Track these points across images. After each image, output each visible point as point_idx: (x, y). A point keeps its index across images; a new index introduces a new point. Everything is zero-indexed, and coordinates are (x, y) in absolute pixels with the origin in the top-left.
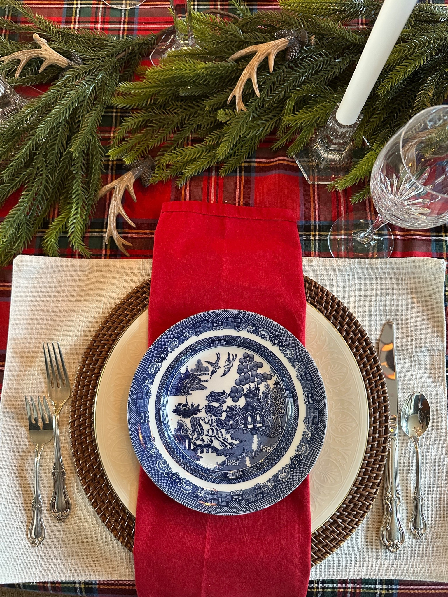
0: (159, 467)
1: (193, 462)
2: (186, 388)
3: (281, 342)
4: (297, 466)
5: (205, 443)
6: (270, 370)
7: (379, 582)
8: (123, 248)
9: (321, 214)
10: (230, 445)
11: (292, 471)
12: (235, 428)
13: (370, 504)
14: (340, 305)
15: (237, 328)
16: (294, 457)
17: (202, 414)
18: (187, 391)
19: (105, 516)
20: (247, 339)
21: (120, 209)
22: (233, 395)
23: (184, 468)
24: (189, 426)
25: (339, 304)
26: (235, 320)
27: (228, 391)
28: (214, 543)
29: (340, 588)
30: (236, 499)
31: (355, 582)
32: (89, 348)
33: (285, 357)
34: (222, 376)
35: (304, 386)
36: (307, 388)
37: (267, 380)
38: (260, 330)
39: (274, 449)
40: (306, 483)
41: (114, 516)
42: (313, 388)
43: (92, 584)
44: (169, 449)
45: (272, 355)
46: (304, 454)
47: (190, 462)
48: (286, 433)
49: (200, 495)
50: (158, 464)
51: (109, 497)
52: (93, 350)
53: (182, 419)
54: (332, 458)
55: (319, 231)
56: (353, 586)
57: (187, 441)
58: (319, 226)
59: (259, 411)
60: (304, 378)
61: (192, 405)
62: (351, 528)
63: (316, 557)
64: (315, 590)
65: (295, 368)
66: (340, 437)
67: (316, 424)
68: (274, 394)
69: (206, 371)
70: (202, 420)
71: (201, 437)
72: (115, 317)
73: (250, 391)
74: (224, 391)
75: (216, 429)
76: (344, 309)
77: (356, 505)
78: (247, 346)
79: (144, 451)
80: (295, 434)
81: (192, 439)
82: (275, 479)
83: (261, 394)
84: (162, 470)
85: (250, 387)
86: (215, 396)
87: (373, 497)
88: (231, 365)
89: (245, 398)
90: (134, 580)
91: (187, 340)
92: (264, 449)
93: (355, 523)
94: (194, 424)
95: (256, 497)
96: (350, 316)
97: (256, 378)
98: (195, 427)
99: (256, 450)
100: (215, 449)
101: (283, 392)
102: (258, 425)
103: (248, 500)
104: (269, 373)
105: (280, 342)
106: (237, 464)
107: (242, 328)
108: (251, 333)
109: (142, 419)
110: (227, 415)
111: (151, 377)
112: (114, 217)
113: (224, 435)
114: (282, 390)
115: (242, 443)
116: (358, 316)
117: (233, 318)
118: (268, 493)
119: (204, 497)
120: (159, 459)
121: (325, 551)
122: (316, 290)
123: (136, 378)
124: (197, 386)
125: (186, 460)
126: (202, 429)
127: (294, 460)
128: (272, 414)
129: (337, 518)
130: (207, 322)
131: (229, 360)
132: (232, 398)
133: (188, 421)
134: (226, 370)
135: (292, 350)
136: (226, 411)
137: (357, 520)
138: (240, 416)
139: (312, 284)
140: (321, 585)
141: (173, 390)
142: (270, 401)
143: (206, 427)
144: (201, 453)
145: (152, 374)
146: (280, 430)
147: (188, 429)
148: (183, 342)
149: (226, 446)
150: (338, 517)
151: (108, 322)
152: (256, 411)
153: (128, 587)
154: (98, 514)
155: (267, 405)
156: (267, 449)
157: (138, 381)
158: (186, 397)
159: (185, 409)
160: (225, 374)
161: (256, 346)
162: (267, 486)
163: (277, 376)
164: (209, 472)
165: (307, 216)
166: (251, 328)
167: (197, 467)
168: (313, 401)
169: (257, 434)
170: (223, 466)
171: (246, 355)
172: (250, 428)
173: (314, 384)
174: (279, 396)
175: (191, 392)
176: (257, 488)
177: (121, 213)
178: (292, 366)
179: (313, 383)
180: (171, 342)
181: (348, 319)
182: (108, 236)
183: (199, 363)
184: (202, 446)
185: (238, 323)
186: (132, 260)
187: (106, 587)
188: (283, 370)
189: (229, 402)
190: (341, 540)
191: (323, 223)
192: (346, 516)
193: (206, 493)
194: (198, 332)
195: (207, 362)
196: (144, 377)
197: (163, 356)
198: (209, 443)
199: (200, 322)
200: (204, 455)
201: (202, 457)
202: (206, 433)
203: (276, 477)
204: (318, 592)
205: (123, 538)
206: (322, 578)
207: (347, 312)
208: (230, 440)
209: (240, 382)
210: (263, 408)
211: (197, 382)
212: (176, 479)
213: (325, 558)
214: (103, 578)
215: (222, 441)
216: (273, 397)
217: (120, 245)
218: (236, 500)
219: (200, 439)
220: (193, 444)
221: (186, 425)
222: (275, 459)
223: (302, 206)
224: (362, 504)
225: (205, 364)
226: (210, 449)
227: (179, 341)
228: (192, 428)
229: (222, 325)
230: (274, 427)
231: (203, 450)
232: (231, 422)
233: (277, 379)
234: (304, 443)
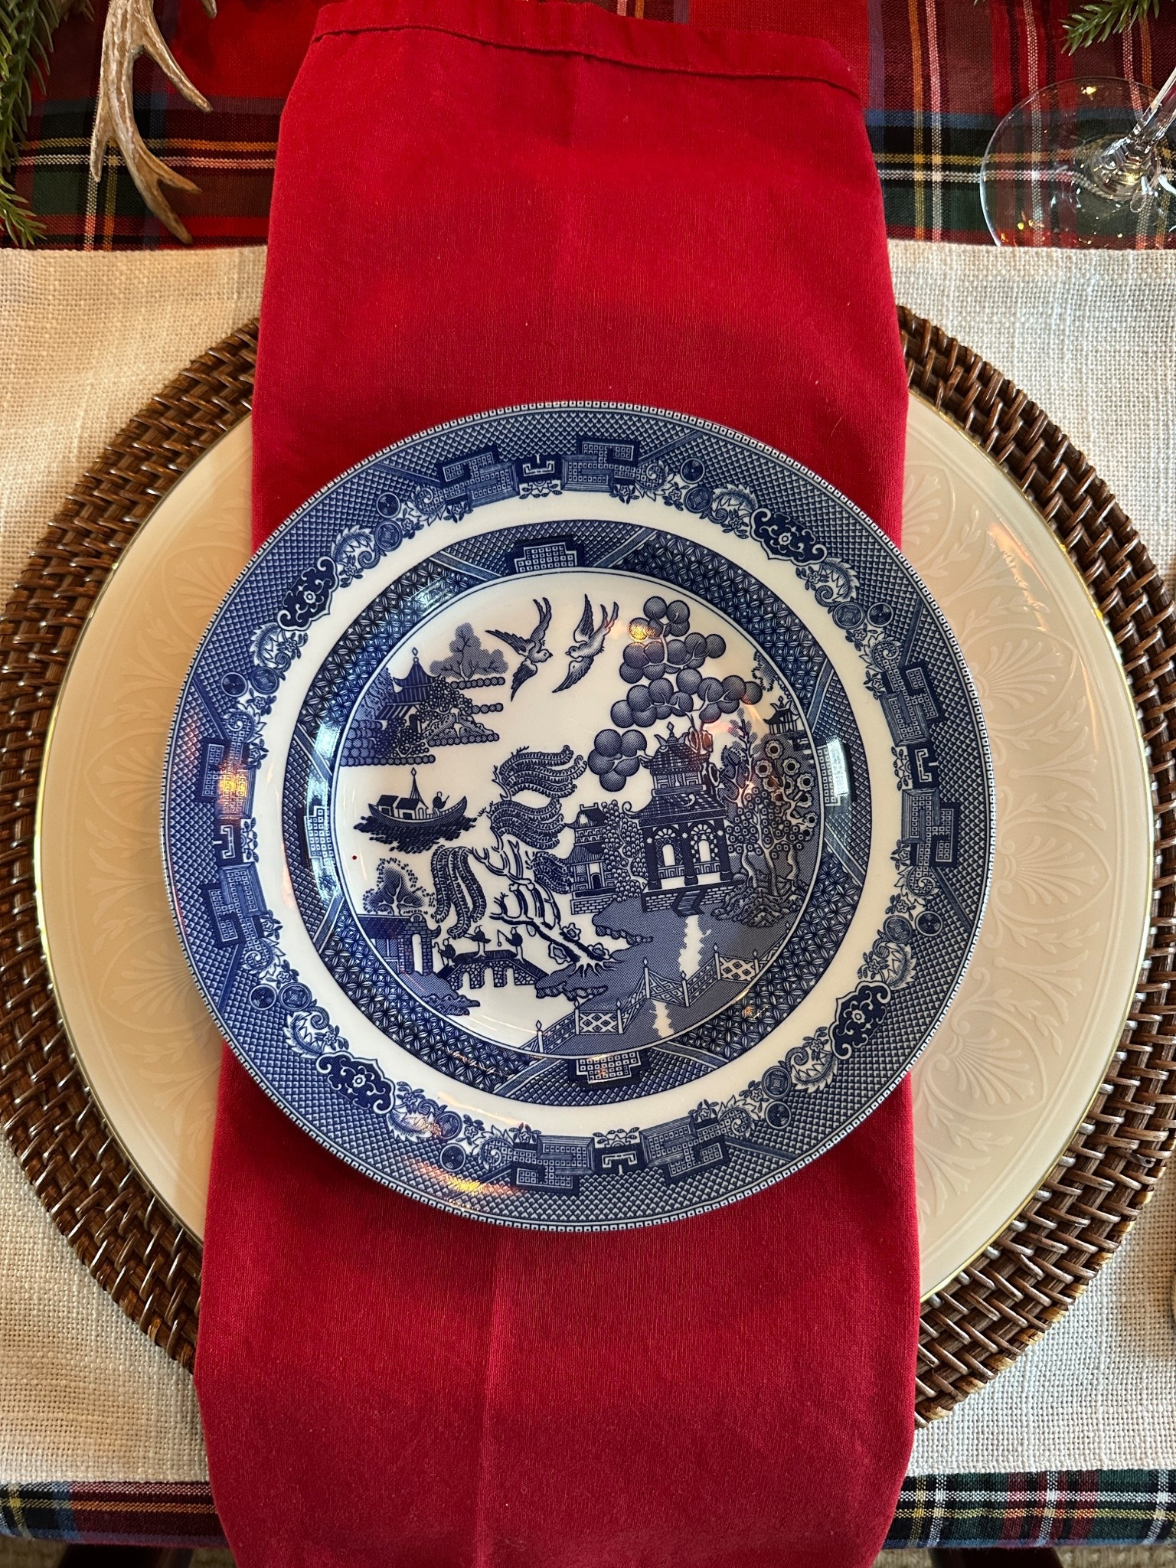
0: (295, 1037)
1: (439, 1019)
2: (412, 735)
3: (807, 539)
4: (868, 1032)
5: (492, 947)
6: (755, 664)
7: (1163, 1480)
8: (160, 198)
9: (951, 87)
10: (591, 955)
11: (844, 1052)
12: (613, 890)
13: (1145, 1187)
14: (1035, 419)
15: (621, 487)
16: (853, 998)
17: (478, 837)
18: (419, 749)
19: (91, 1237)
20: (661, 534)
21: (146, 34)
22: (602, 762)
23: (401, 1043)
24: (426, 881)
25: (1030, 413)
26: (611, 451)
27: (583, 748)
28: (525, 1344)
29: (1014, 1505)
30: (615, 1163)
31: (1071, 1481)
32: (24, 587)
33: (820, 602)
34: (560, 689)
35: (896, 719)
36: (908, 724)
37: (742, 705)
38: (718, 491)
39: (768, 971)
40: (897, 1106)
41: (124, 1240)
42: (936, 721)
43: (49, 1496)
44: (340, 970)
45: (767, 598)
46: (895, 983)
47: (426, 1021)
48: (817, 907)
49: (467, 1149)
50: (294, 1027)
51: (104, 1165)
52: (38, 593)
53: (396, 854)
54: (999, 1006)
55: (945, 152)
56: (1066, 1496)
57: (416, 940)
58: (945, 131)
59: (710, 826)
60: (898, 684)
61: (438, 802)
62: (1069, 1278)
63: (931, 1393)
64: (920, 1513)
65: (858, 646)
66: (1034, 925)
67: (944, 865)
68: (769, 759)
69: (495, 670)
70: (478, 858)
71: (473, 925)
72: (125, 462)
73: (673, 748)
74: (567, 748)
75: (536, 894)
76: (1052, 435)
77: (1089, 1191)
78: (662, 568)
79: (233, 974)
80: (854, 907)
81: (438, 932)
82: (777, 1084)
83: (716, 759)
84: (307, 1048)
85: (672, 734)
86: (529, 766)
87: (1159, 1162)
88: (596, 645)
89: (653, 774)
90: (206, 1483)
91: (411, 536)
92: (728, 970)
93: (1084, 1259)
94: (445, 876)
95: (698, 1158)
96: (1074, 459)
97: (695, 697)
98: (448, 888)
99: (697, 975)
100: (529, 973)
101: (807, 752)
102: (704, 880)
103: (665, 1167)
104: (748, 678)
105: (801, 539)
106: (617, 1026)
107: (643, 487)
108: (679, 506)
109: (225, 846)
110: (577, 840)
111: (264, 680)
112: (120, 64)
113: (567, 919)
114: (804, 742)
115: (640, 948)
116: (1101, 463)
117: (606, 440)
118: (745, 1142)
119: (485, 1159)
120: (299, 1006)
121: (964, 1369)
122: (942, 357)
123: (196, 681)
124: (457, 727)
125: (413, 1010)
126: (478, 893)
127: (855, 1007)
128: (760, 836)
129: (1013, 1240)
130: (497, 461)
131: (586, 625)
132: (601, 773)
133: (419, 865)
134: (577, 665)
135: (852, 573)
136: (575, 826)
137: (1093, 1249)
138: (629, 843)
139: (923, 338)
140: (940, 1496)
141: (357, 743)
142: (751, 785)
143: (493, 886)
144: (472, 987)
145: (267, 671)
146: (793, 897)
147: (419, 893)
148: (395, 545)
149: (575, 958)
150: (1020, 1238)
151: (99, 482)
152: (695, 824)
153: (189, 1508)
154: (64, 1229)
155: (739, 802)
156: (739, 971)
157: (204, 694)
158: (414, 773)
159: (407, 816)
160: (570, 681)
161: (699, 562)
162: (743, 1111)
163: (784, 689)
164: (507, 1060)
165: (897, 92)
166: (681, 484)
167: (457, 1039)
168: (935, 776)
169: (699, 912)
170: (561, 1036)
171: (655, 607)
172: (671, 891)
173: (939, 705)
174: (791, 767)
175: (433, 751)
176: (701, 1119)
177: (150, 49)
178: (849, 639)
179: (936, 700)
180: (345, 540)
181: (1064, 472)
182: (99, 142)
183: (465, 638)
184: (477, 961)
185: (626, 463)
186: (201, 252)
187: (106, 1507)
188: (811, 659)
189: (589, 791)
190: (1031, 1326)
191: (960, 120)
192: (1051, 1235)
193: (491, 1140)
194: (456, 501)
195: (497, 634)
196: (233, 678)
197: (310, 597)
198: (506, 946)
199: (468, 456)
200: (485, 994)
201: (477, 1004)
202: (493, 908)
203: (778, 1077)
204: (928, 1521)
205: (164, 1323)
206: (948, 1472)
207: (1060, 443)
208: (589, 937)
209: (631, 714)
210: (723, 813)
211: (455, 711)
212: (368, 1087)
213: (966, 1394)
214: (91, 1477)
215: (560, 939)
216: (763, 769)
217: (149, 188)
218: (614, 1170)
219: (471, 931)
220: (442, 954)
221: (414, 878)
222: (774, 1007)
223: (876, 52)
224: (1115, 1189)
225: (490, 644)
226: (510, 973)
227: (379, 539)
228: (438, 891)
229: (558, 475)
230: (769, 888)
231: (481, 974)
232: (594, 868)
233: (781, 699)
234: (896, 940)
